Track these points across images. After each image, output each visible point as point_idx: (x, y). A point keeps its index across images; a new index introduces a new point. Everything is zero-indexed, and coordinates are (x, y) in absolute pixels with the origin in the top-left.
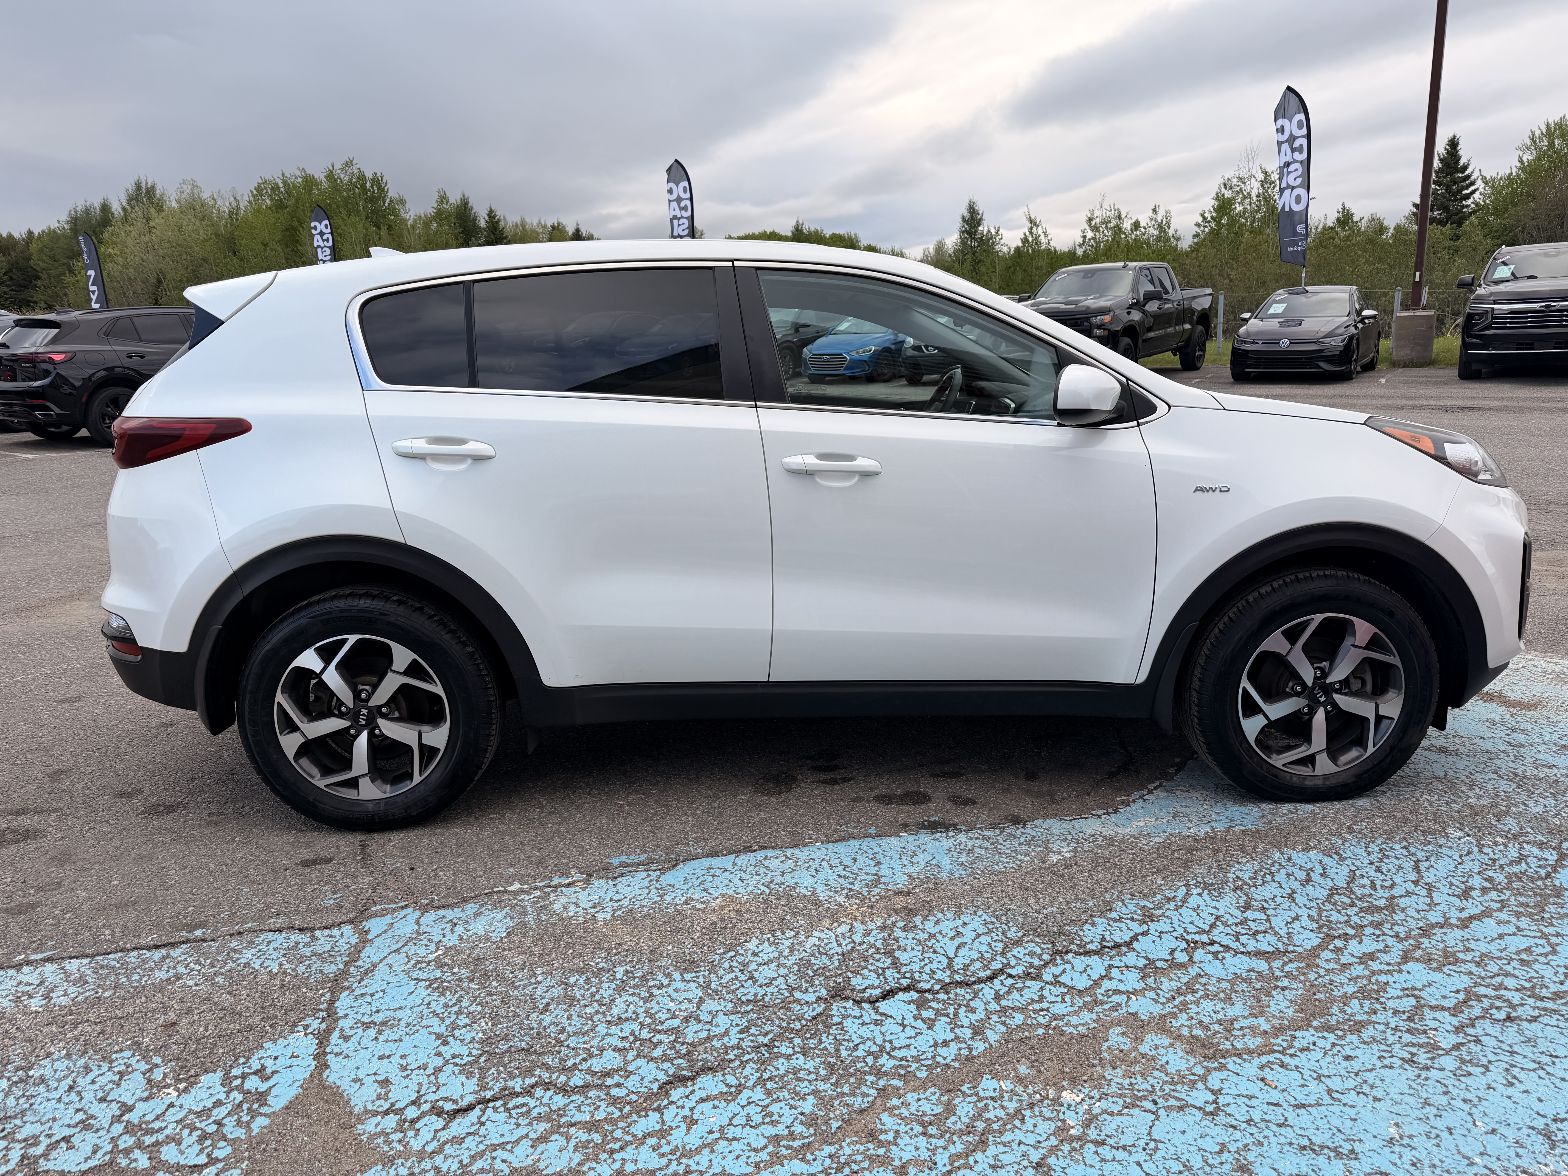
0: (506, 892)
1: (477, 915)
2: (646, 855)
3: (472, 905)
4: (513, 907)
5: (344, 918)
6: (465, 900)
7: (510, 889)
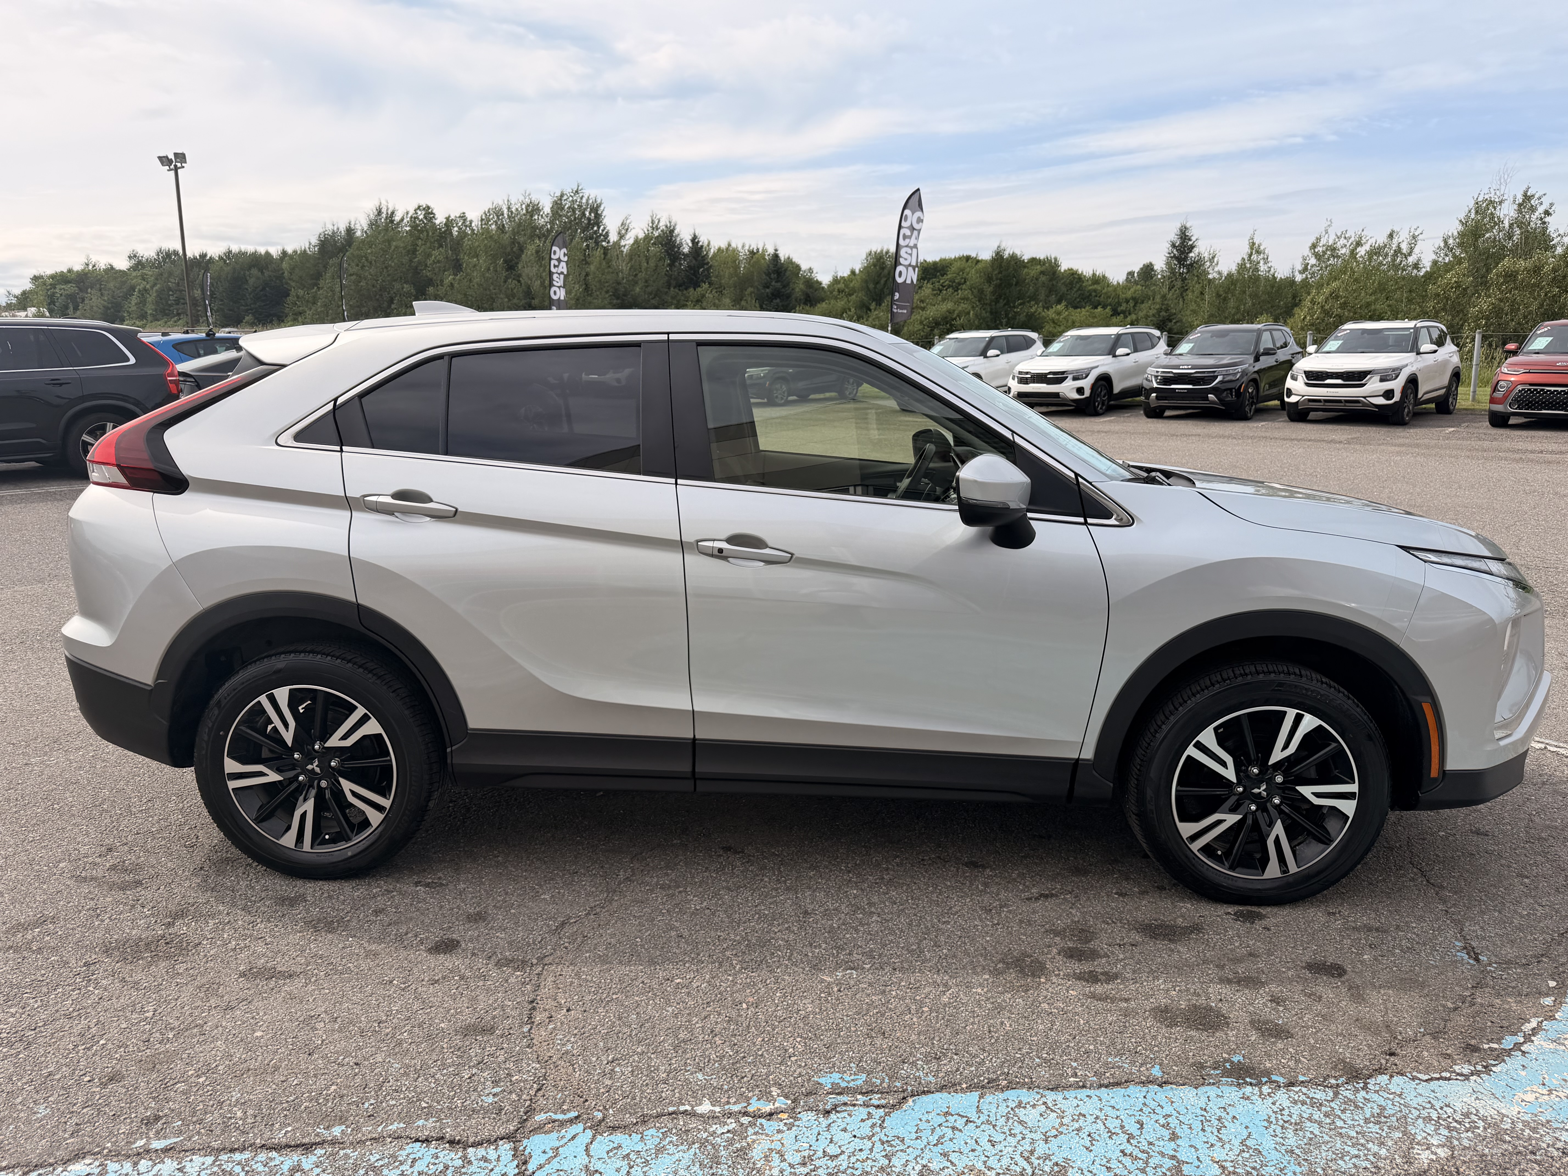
0: (693, 1114)
1: (660, 1150)
2: (864, 1076)
3: (653, 1131)
4: (703, 1143)
5: (502, 1131)
6: (645, 1120)
7: (700, 1110)
